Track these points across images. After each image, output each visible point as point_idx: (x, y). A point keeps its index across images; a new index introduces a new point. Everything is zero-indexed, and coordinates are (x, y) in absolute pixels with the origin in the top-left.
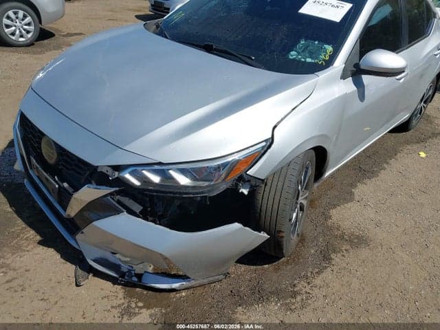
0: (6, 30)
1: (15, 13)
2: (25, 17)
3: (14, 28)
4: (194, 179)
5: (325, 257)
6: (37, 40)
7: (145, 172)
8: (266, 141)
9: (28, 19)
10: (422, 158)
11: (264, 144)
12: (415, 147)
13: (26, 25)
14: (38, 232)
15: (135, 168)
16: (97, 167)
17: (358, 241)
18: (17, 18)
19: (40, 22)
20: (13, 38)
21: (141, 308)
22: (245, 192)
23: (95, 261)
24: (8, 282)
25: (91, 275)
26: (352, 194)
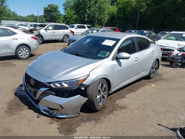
0: (20, 54)
1: (23, 49)
2: (26, 50)
3: (22, 54)
4: (69, 85)
5: (112, 112)
6: (29, 57)
7: (56, 84)
8: (88, 75)
9: (27, 51)
10: (153, 86)
11: (87, 76)
12: (152, 83)
13: (26, 52)
14: (28, 106)
15: (54, 83)
16: (44, 83)
17: (123, 108)
18: (23, 50)
19: (31, 51)
20: (22, 57)
21: (54, 122)
22: (83, 89)
23: (43, 110)
24: (19, 117)
25: (42, 115)
26: (125, 96)
